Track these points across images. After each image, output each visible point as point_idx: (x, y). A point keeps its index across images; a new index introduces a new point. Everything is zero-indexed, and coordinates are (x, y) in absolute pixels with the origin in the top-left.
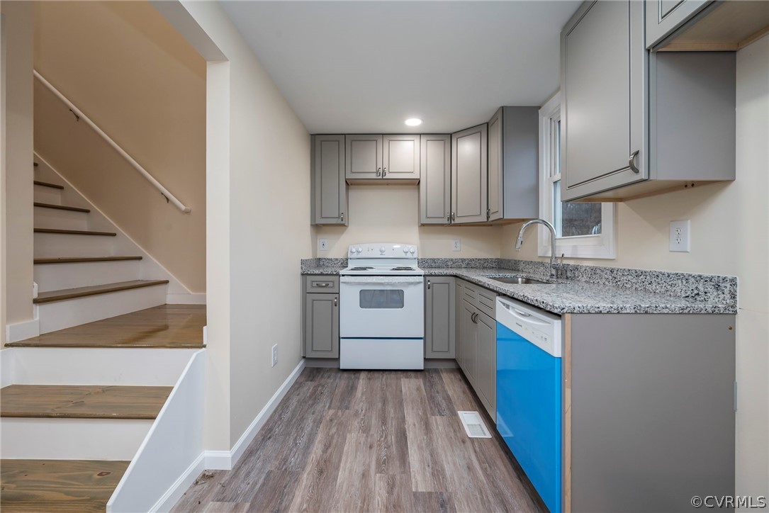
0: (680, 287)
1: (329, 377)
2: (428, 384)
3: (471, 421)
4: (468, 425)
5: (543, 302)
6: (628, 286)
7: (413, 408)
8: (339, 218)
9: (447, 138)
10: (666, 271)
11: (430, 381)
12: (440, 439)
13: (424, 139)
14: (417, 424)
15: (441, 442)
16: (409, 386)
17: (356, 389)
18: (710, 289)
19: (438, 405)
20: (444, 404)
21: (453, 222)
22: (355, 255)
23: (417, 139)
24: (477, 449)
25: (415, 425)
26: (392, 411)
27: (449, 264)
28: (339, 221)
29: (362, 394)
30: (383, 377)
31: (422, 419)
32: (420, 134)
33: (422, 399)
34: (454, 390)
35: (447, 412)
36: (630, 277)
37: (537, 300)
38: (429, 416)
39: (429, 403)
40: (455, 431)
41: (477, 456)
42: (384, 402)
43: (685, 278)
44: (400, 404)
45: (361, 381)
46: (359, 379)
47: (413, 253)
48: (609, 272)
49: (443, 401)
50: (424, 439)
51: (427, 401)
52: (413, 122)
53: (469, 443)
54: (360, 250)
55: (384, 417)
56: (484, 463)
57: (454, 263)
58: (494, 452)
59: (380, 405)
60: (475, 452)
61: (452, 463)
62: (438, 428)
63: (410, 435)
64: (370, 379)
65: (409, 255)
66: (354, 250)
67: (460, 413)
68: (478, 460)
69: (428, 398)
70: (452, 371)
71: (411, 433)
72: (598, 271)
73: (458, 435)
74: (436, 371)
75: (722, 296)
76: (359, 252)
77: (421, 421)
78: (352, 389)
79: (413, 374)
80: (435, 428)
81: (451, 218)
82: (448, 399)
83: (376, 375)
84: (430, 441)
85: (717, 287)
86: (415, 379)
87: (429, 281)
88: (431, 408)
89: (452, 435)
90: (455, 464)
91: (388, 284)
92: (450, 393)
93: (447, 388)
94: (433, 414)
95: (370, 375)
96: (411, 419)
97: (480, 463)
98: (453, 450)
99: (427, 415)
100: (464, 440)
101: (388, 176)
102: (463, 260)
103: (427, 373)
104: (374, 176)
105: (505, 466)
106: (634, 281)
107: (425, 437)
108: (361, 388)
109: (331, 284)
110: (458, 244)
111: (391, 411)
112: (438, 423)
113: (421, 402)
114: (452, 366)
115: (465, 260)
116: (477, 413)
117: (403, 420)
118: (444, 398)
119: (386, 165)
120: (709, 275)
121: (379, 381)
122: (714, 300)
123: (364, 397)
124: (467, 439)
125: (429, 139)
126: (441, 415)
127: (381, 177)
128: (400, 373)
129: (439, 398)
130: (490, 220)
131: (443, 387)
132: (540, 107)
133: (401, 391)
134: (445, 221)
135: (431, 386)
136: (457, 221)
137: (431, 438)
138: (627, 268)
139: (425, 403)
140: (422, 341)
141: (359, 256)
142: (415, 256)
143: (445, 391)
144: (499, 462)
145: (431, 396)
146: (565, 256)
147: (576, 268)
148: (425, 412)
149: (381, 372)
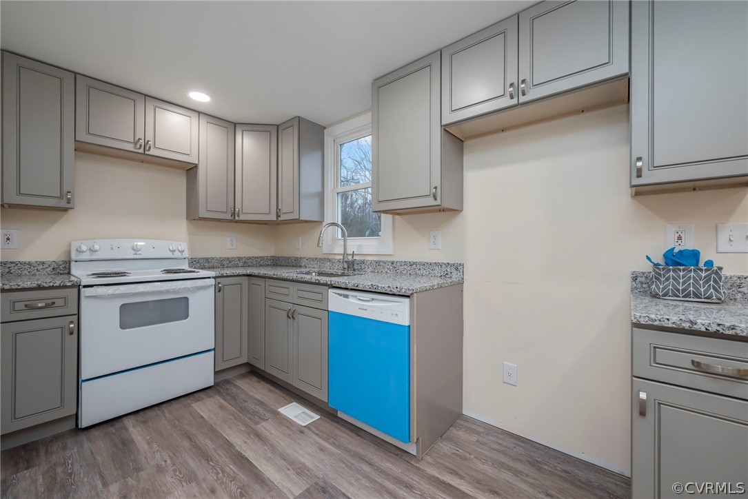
0: (437, 271)
1: (64, 448)
2: (228, 398)
3: (295, 412)
4: (296, 417)
5: (397, 288)
6: (405, 272)
7: (230, 428)
8: (61, 197)
9: (232, 126)
10: (429, 261)
11: (228, 394)
12: (280, 442)
13: (203, 120)
14: (248, 441)
15: (284, 444)
16: (206, 409)
17: (133, 441)
18: (453, 270)
19: (254, 413)
20: (261, 409)
21: (237, 218)
22: (86, 256)
23: (195, 117)
24: (317, 432)
25: (246, 442)
26: (208, 442)
27: (225, 263)
28: (63, 204)
29: (149, 443)
30: (163, 413)
31: (249, 434)
32: (199, 113)
33: (233, 415)
34: (261, 393)
35: (268, 415)
36: (405, 266)
37: (389, 287)
38: (254, 427)
39: (246, 416)
40: (288, 428)
41: (320, 437)
42: (189, 437)
43: (440, 265)
44: (212, 432)
45: (131, 429)
46: (126, 429)
47: (183, 251)
48: (390, 264)
49: (257, 407)
50: (266, 450)
51: (240, 414)
52: (199, 97)
53: (306, 430)
54: (97, 247)
55: (204, 453)
56: (329, 439)
57: (230, 262)
58: (329, 427)
59: (186, 444)
60: (317, 435)
61: (306, 453)
62: (271, 433)
63: (249, 454)
64: (145, 422)
65: (177, 254)
66: (84, 248)
67: (282, 410)
68: (324, 440)
69: (239, 411)
70: (243, 376)
71: (248, 451)
72: (382, 264)
73: (293, 429)
74: (227, 382)
75: (459, 274)
76: (92, 251)
77: (249, 436)
78: (126, 445)
79: (201, 395)
80: (268, 434)
81: (233, 214)
82: (261, 403)
83: (150, 413)
84: (273, 448)
85: (457, 269)
86: (208, 399)
87: (219, 283)
88: (250, 419)
89: (288, 431)
90: (309, 454)
91: (168, 292)
92: (258, 396)
93: (251, 394)
94: (257, 423)
95: (140, 416)
96: (238, 440)
97: (327, 442)
98: (298, 443)
99: (250, 427)
100: (301, 430)
101: (153, 152)
102: (240, 259)
103: (219, 388)
104: (130, 147)
105: (344, 432)
106: (409, 268)
107: (266, 448)
108: (140, 438)
109: (59, 302)
110: (234, 242)
111: (208, 444)
112: (267, 428)
113: (236, 419)
114: (243, 370)
115: (242, 258)
116: (294, 403)
117: (229, 445)
118: (256, 404)
119: (149, 137)
120: (453, 262)
121: (162, 420)
122: (455, 277)
123: (155, 446)
124: (303, 428)
125: (210, 121)
126: (265, 420)
127: (141, 151)
128: (183, 399)
129: (251, 406)
130: (280, 219)
131: (247, 394)
132: (325, 128)
133: (202, 417)
134: (229, 217)
135: (234, 397)
136: (242, 217)
137: (272, 446)
138: (403, 260)
139: (240, 417)
140: (213, 352)
141: (94, 257)
142: (186, 254)
143: (252, 397)
144: (338, 432)
145: (241, 407)
146: (355, 253)
147: (363, 262)
148: (247, 425)
149: (157, 408)
